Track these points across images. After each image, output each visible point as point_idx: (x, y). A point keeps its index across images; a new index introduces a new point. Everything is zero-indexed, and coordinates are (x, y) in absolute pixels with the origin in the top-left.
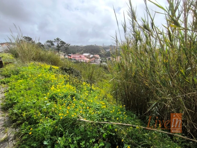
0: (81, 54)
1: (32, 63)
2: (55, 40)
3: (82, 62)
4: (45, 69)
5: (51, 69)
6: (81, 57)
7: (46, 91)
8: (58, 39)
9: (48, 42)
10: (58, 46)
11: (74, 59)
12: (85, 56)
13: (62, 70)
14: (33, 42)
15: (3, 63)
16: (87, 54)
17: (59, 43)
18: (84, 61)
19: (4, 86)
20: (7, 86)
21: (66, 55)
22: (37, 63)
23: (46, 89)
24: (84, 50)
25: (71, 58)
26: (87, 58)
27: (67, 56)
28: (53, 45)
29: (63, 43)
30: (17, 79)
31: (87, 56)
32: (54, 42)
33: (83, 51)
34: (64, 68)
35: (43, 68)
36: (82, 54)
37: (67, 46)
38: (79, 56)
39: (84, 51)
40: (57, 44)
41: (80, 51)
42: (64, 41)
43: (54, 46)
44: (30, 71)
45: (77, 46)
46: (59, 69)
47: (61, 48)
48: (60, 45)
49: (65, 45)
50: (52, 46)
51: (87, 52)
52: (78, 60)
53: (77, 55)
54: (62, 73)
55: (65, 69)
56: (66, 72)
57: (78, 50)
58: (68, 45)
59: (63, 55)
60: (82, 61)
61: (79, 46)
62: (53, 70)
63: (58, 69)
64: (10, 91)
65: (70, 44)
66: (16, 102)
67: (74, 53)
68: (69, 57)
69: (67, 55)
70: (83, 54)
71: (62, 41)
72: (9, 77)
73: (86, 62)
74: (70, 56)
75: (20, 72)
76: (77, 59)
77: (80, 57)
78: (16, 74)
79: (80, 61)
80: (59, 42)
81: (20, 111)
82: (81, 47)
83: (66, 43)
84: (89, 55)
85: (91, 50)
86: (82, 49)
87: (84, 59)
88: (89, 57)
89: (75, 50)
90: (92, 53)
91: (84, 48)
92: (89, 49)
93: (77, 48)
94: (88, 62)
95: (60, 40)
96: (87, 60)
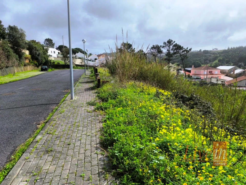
0: (212, 67)
1: (131, 83)
2: (165, 43)
3: (213, 84)
4: (149, 94)
5: (157, 95)
6: (213, 74)
7: (152, 132)
8: (170, 42)
9: (153, 48)
10: (168, 54)
11: (195, 77)
12: (223, 72)
13: (176, 97)
14: (133, 51)
15: (101, 81)
16: (226, 68)
17: (171, 49)
18: (220, 82)
19: (102, 113)
20: (105, 114)
21: (181, 70)
22: (137, 83)
23: (152, 129)
24: (221, 58)
25: (191, 74)
26: (227, 76)
27: (182, 72)
28: (160, 52)
29: (178, 47)
30: (114, 106)
31: (227, 71)
32: (163, 47)
33: (217, 61)
34: (180, 96)
35: (146, 92)
36: (215, 67)
37: (185, 52)
38: (209, 70)
39: (219, 61)
40: (168, 50)
41: (210, 61)
42: (180, 45)
43: (162, 54)
44: (130, 96)
45: (206, 52)
46: (171, 96)
47: (174, 57)
48: (172, 52)
49: (181, 51)
50: (159, 55)
51: (228, 64)
52: (206, 79)
53: (204, 69)
54: (176, 104)
55: (182, 97)
56: (184, 102)
57: (205, 60)
58: (187, 51)
59: (176, 71)
60: (214, 81)
61: (211, 51)
62: (161, 97)
63: (169, 96)
64: (108, 122)
65: (190, 49)
66: (116, 140)
67: (197, 66)
68: (187, 73)
69: (183, 69)
70: (218, 68)
71: (176, 45)
72: (106, 101)
73: (223, 85)
74: (190, 71)
75: (118, 96)
76: (202, 77)
77: (211, 73)
78: (114, 99)
79: (208, 81)
80: (171, 47)
81: (122, 155)
82: (214, 54)
83: (183, 47)
84: (233, 70)
85: (237, 59)
86: (215, 58)
87: (218, 77)
88: (232, 73)
89: (200, 60)
90: (240, 64)
91: (220, 55)
92: (232, 55)
93: (205, 55)
94: (228, 83)
95: (172, 42)
96: (225, 80)
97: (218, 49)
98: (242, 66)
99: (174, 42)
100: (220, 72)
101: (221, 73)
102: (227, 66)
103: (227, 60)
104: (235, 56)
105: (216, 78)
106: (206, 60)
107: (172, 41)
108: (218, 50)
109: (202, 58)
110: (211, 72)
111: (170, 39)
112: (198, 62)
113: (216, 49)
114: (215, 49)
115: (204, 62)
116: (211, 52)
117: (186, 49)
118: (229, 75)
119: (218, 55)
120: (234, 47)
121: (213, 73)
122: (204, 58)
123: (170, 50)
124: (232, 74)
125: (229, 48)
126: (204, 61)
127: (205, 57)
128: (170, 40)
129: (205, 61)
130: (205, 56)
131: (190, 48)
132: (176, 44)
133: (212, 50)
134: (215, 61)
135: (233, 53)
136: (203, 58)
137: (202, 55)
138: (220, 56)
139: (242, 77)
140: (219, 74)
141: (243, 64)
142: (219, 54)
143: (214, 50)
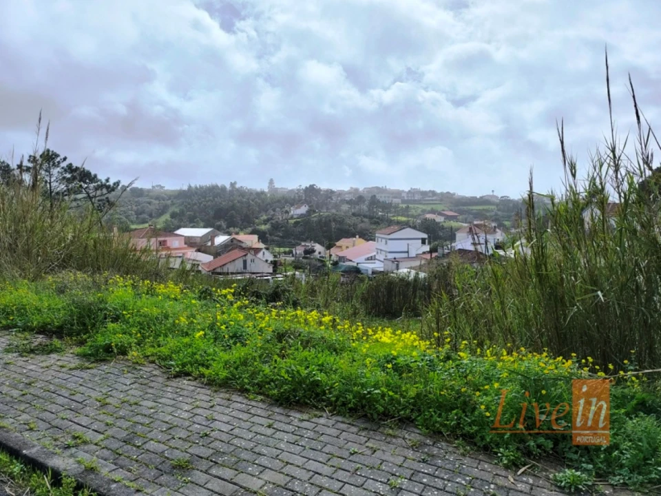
6: (169, 248)
8: (49, 157)
12: (190, 242)
16: (199, 232)
18: (188, 267)
24: (177, 210)
26: (199, 250)
31: (198, 241)
33: (167, 217)
36: (170, 230)
37: (104, 191)
39: (173, 216)
41: (151, 216)
42: (86, 168)
48: (59, 187)
49: (92, 186)
51: (193, 223)
53: (147, 236)
57: (138, 213)
58: (108, 187)
60: (175, 264)
61: (149, 191)
65: (117, 183)
70: (177, 232)
71: (70, 168)
77: (164, 245)
80: (56, 172)
82: (158, 198)
83: (95, 176)
84: (211, 237)
85: (212, 213)
86: (162, 208)
87: (184, 254)
88: (209, 244)
89: (125, 212)
90: (219, 223)
91: (172, 202)
92: (200, 204)
93: (136, 200)
94: (208, 268)
95: (58, 159)
96: (200, 261)
97: (164, 187)
98: (223, 229)
99: (65, 159)
100: (183, 243)
101: (186, 246)
102: (192, 227)
103: (190, 215)
104: (205, 205)
105: (180, 257)
106: (141, 214)
107: (57, 156)
108: (166, 189)
109: (130, 207)
110: (165, 241)
111: (51, 150)
112: (121, 219)
113: (160, 186)
114: (157, 186)
115: (137, 218)
116: (151, 194)
117: (104, 181)
118: (203, 248)
119: (169, 202)
120: (200, 186)
121: (169, 244)
122: (135, 208)
123: (52, 180)
124: (209, 247)
125: (190, 187)
126: (136, 216)
127: (136, 206)
128: (50, 153)
129: (139, 216)
130: (137, 202)
131: (115, 181)
132: (71, 164)
133: (151, 188)
134: (162, 217)
135: (200, 199)
136: (132, 208)
137: (130, 201)
138: (173, 204)
139: (230, 252)
140: (181, 247)
141: (224, 225)
142: (170, 199)
143: (157, 188)
